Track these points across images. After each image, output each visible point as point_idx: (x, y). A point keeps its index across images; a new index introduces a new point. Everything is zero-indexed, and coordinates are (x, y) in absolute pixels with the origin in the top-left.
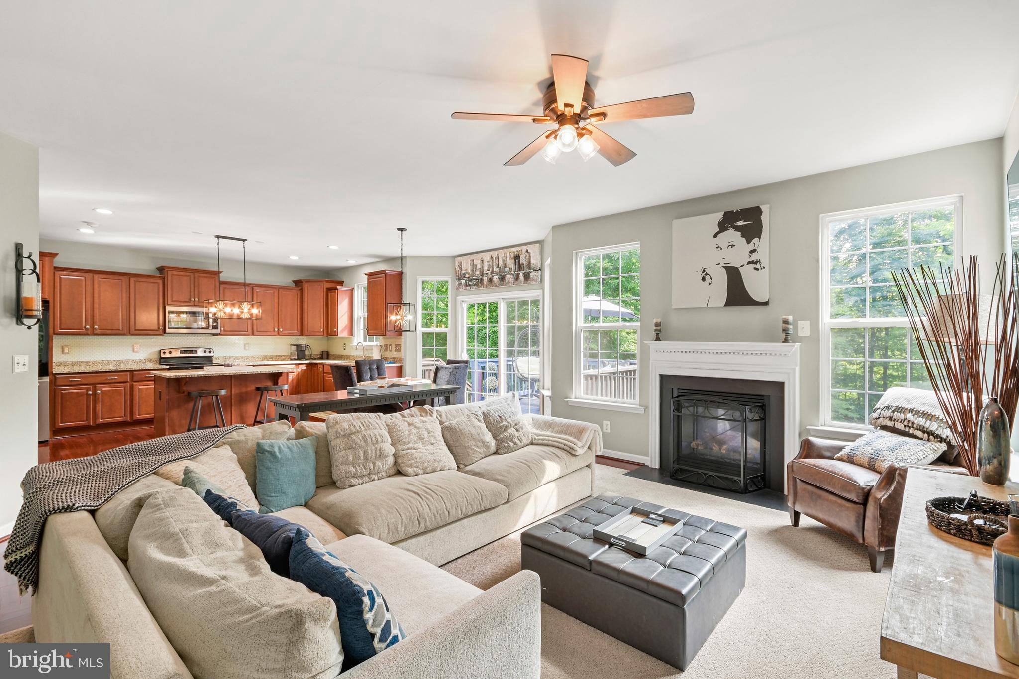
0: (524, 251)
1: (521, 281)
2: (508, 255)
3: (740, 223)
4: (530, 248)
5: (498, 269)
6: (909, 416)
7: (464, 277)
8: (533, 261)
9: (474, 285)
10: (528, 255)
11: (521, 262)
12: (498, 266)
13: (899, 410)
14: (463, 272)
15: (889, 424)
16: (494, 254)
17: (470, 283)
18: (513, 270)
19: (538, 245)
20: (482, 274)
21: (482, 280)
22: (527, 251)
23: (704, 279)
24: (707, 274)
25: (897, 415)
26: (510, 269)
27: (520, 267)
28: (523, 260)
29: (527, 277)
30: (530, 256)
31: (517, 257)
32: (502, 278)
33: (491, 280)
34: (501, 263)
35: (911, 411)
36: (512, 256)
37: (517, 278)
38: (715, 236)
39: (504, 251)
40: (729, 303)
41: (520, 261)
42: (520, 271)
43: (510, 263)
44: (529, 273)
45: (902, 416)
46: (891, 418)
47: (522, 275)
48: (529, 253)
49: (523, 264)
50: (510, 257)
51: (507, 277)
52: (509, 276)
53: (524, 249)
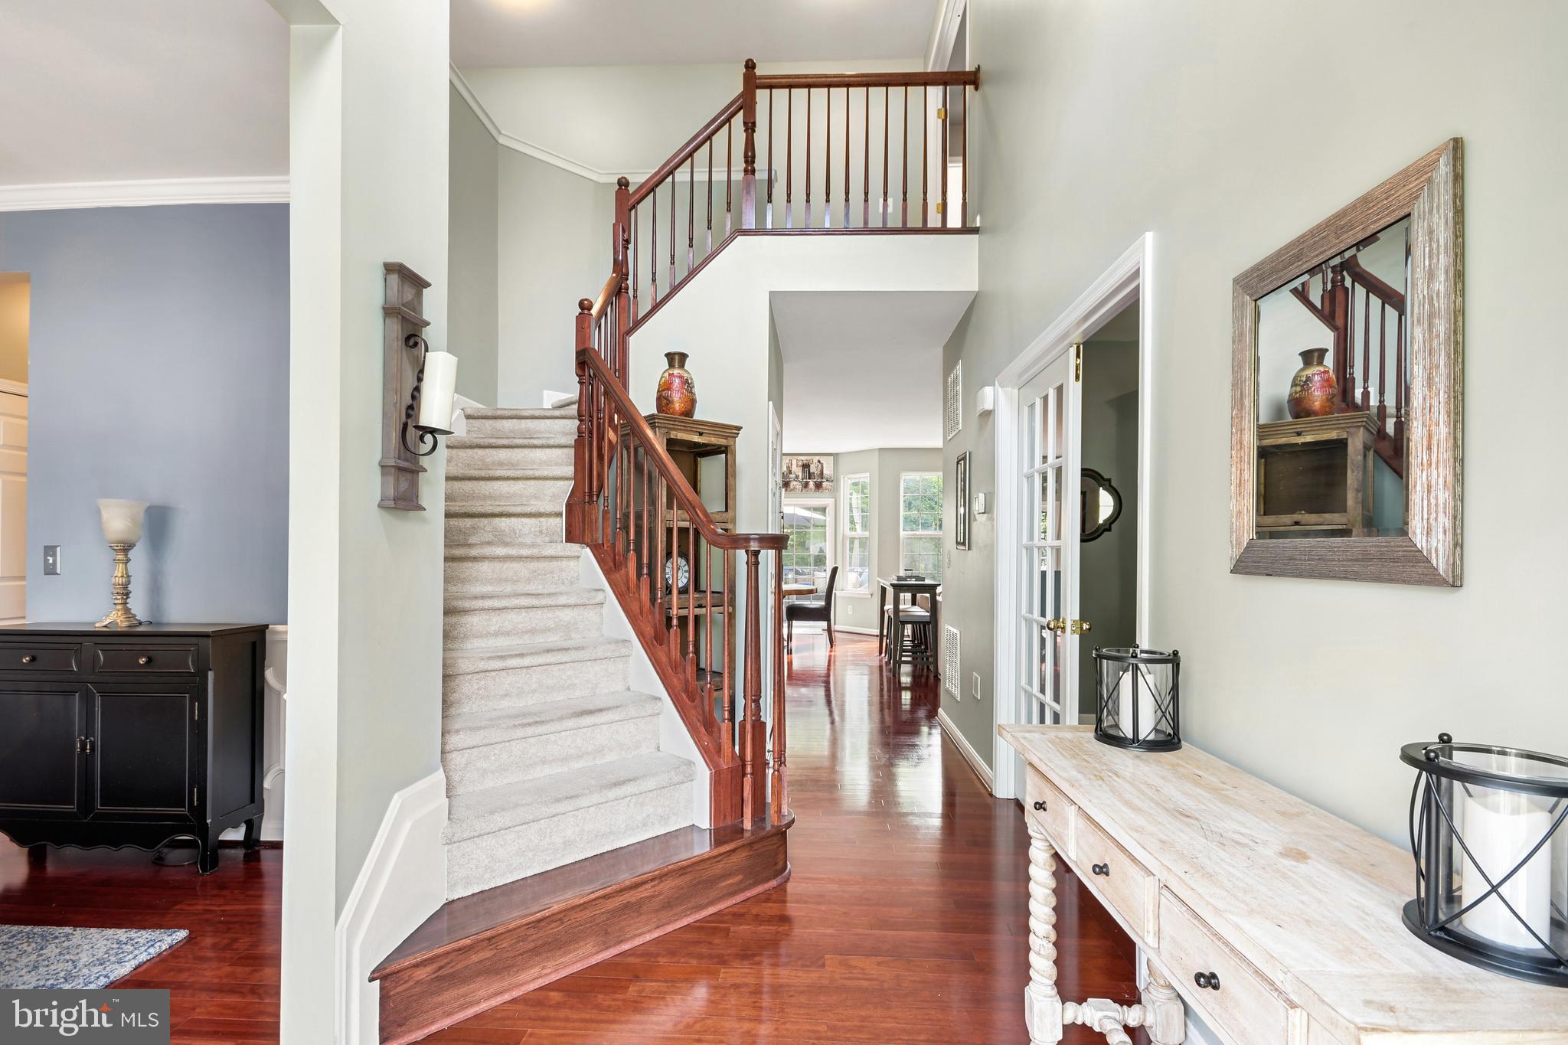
0: (815, 461)
1: (811, 489)
2: (798, 462)
8: (825, 472)
10: (820, 466)
18: (800, 478)
19: (831, 457)
22: (819, 461)
26: (797, 477)
27: (810, 476)
28: (813, 469)
29: (818, 486)
30: (822, 467)
31: (806, 466)
32: (787, 484)
36: (800, 464)
37: (806, 485)
39: (794, 457)
41: (809, 470)
42: (809, 478)
43: (797, 470)
44: (821, 483)
47: (811, 484)
48: (822, 464)
49: (814, 473)
50: (797, 465)
51: (793, 484)
52: (795, 483)
53: (816, 459)
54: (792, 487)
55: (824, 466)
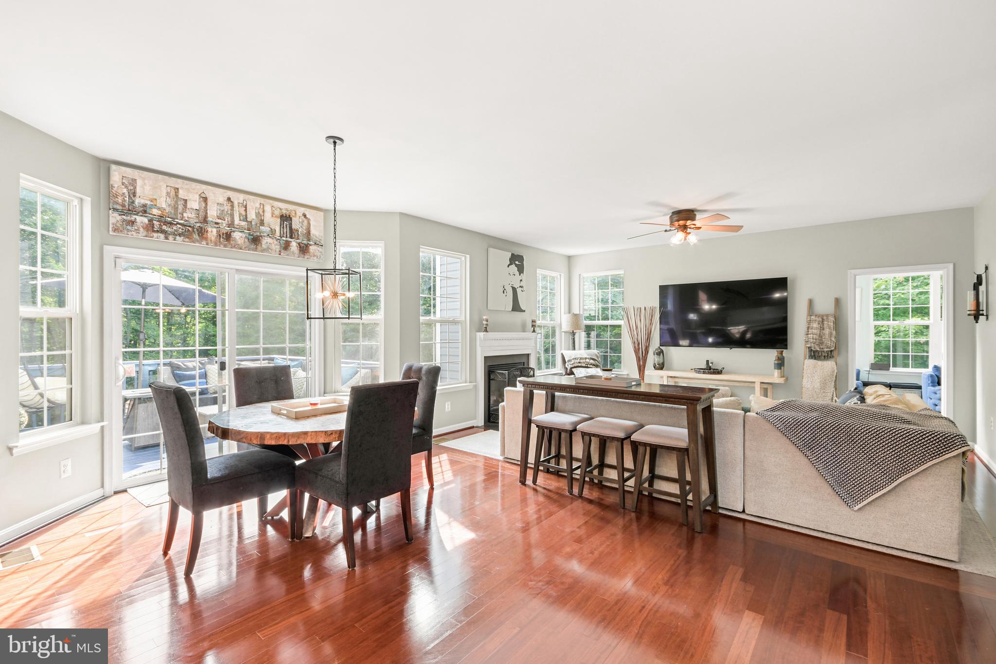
0: (299, 213)
1: (293, 253)
2: (268, 208)
3: (517, 263)
4: (310, 213)
5: (243, 223)
6: (587, 360)
7: (145, 212)
8: (312, 231)
9: (180, 235)
10: (306, 222)
11: (294, 227)
12: (245, 219)
13: (581, 359)
14: (138, 201)
15: (580, 365)
16: (237, 198)
17: (164, 227)
18: (279, 233)
19: (322, 213)
20: (205, 220)
21: (202, 232)
22: (305, 216)
23: (504, 293)
24: (505, 289)
25: (582, 361)
26: (273, 231)
27: (292, 233)
28: (295, 224)
29: (304, 249)
30: (309, 224)
31: (285, 219)
32: (255, 240)
33: (228, 236)
34: (252, 216)
35: (586, 358)
36: (277, 213)
37: (286, 246)
38: (508, 267)
39: (262, 200)
40: (513, 310)
41: (291, 225)
42: (291, 237)
43: (275, 222)
44: (307, 246)
45: (584, 361)
46: (579, 363)
47: (294, 245)
48: (309, 220)
49: (297, 231)
50: (273, 214)
51: (266, 241)
52: (269, 240)
53: (300, 211)
54: (264, 246)
55: (312, 223)
